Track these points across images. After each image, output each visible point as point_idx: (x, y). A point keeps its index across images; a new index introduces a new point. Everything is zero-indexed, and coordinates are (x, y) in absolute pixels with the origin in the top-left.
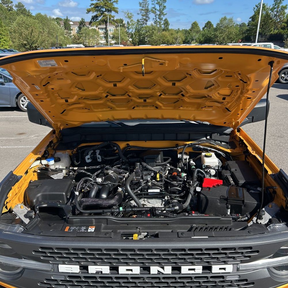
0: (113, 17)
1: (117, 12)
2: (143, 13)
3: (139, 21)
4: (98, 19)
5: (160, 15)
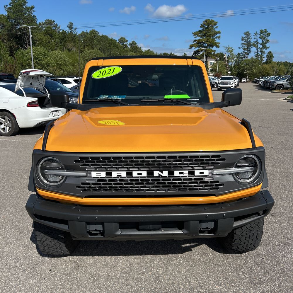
0: (214, 51)
1: (218, 47)
2: (245, 47)
3: (240, 55)
4: (199, 54)
5: (262, 48)
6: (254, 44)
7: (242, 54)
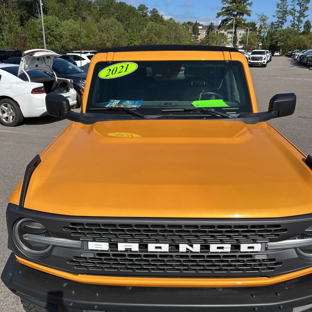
0: (245, 20)
1: (249, 15)
2: (280, 15)
3: (274, 24)
4: (228, 23)
5: (299, 17)
6: (290, 12)
7: (276, 24)
